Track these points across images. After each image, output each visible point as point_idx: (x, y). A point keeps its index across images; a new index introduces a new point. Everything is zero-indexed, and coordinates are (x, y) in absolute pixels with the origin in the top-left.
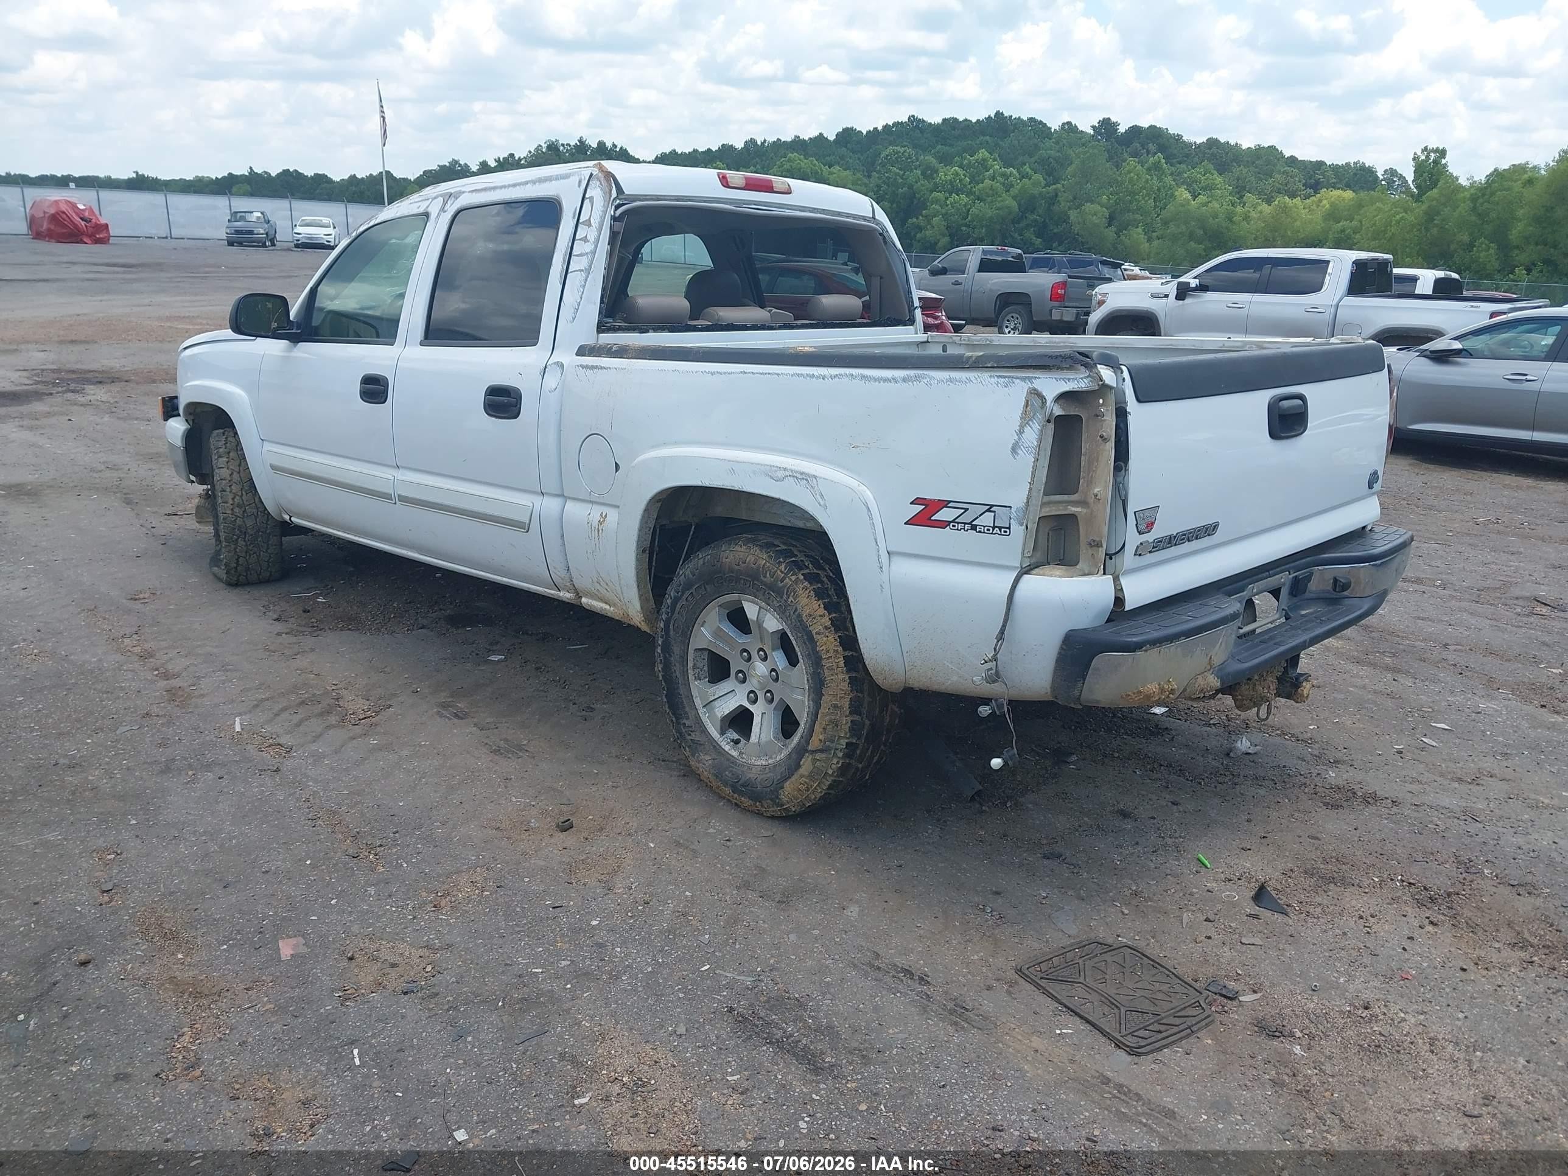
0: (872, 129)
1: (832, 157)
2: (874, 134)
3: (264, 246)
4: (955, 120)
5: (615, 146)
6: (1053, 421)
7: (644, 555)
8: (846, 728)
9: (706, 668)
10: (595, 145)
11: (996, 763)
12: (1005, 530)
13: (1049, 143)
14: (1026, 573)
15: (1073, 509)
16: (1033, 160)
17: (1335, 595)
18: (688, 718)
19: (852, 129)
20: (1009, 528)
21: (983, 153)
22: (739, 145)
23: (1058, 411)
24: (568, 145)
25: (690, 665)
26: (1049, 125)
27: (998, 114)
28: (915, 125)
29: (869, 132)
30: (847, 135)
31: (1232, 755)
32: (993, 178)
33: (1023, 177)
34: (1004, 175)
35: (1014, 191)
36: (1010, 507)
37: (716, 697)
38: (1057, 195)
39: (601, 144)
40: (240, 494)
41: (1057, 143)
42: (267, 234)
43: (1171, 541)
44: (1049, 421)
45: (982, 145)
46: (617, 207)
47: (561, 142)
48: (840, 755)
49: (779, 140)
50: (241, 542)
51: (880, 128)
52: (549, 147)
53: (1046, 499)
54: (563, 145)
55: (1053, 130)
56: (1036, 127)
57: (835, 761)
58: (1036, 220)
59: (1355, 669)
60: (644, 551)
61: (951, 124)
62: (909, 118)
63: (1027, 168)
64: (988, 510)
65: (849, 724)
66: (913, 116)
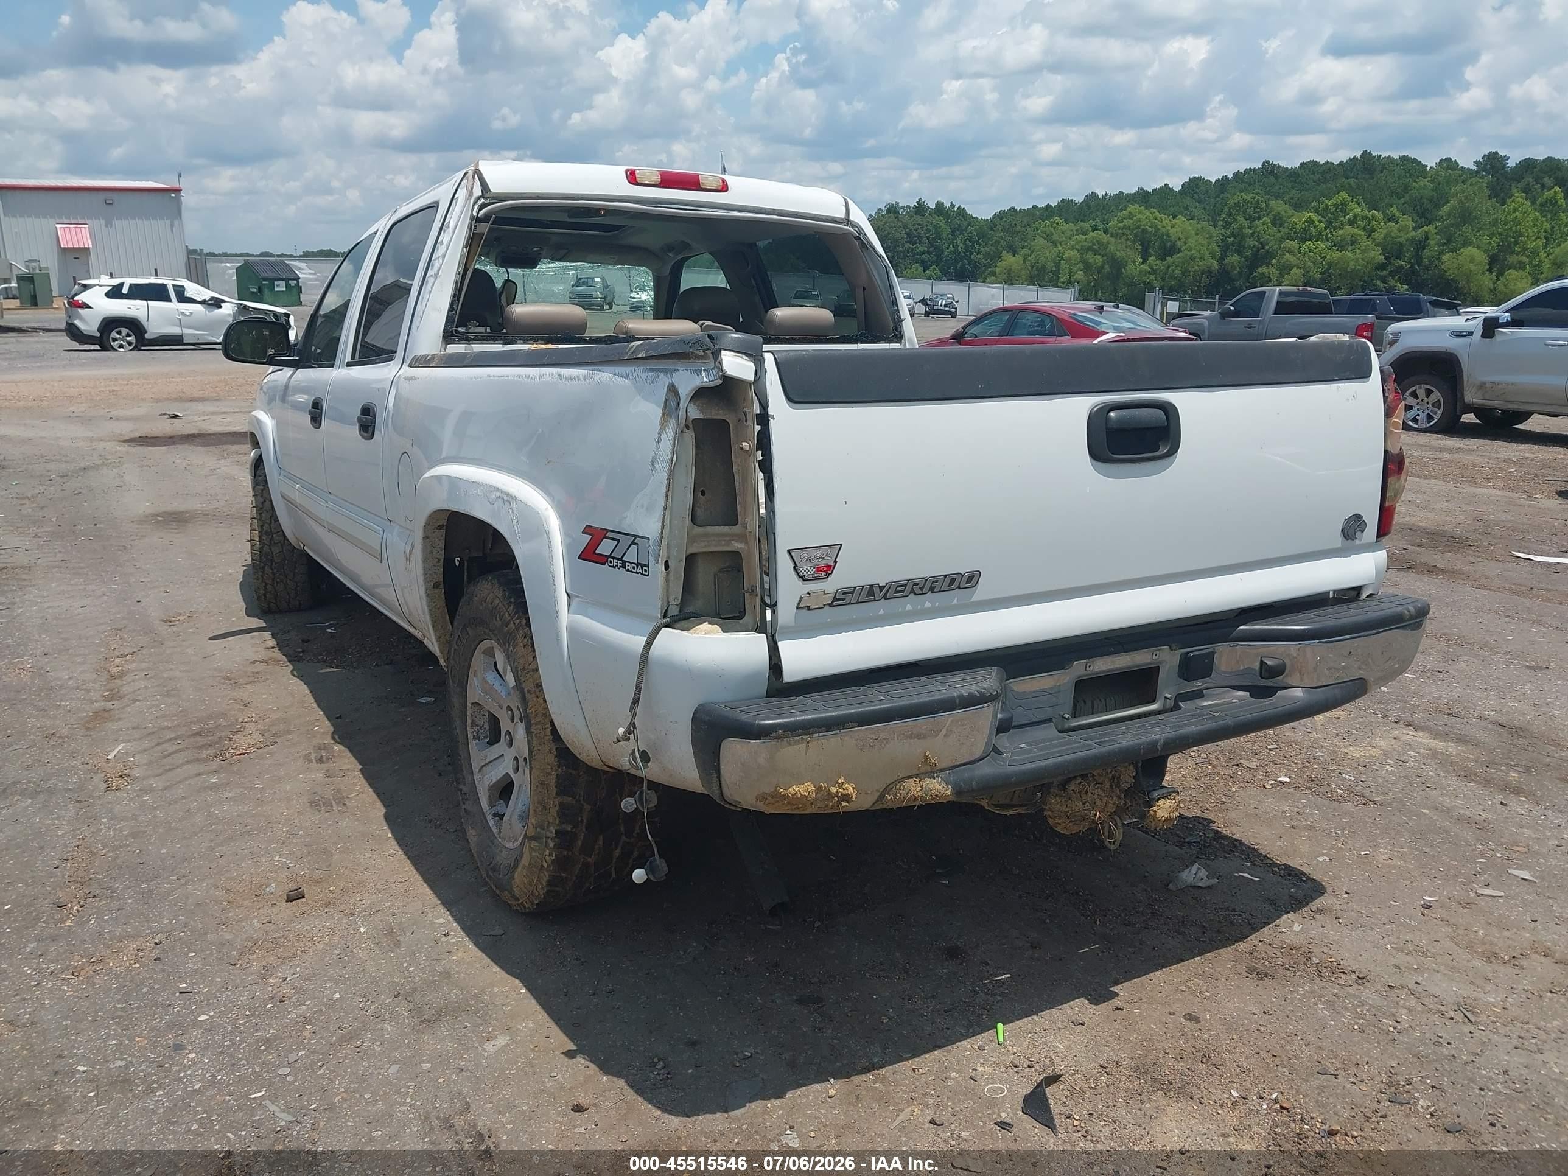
0: (1221, 177)
1: (1176, 208)
2: (1224, 182)
3: (602, 309)
4: (1315, 163)
5: (953, 206)
6: (691, 426)
7: (437, 591)
8: (554, 812)
9: (487, 726)
10: (933, 206)
11: (639, 875)
12: (642, 567)
13: (1423, 182)
14: (668, 626)
15: (736, 545)
16: (1402, 200)
17: (1263, 682)
18: (465, 785)
19: (1200, 178)
20: (648, 566)
21: (1344, 195)
22: (1079, 199)
23: (695, 413)
24: (908, 207)
25: (469, 721)
26: (1424, 163)
27: (1365, 154)
28: (1270, 170)
29: (1217, 181)
30: (1194, 185)
31: (1170, 886)
32: (1352, 223)
33: (1389, 220)
34: (1365, 218)
35: (1378, 236)
36: (648, 538)
37: (488, 761)
38: (1427, 238)
39: (939, 205)
40: (268, 521)
41: (1432, 181)
42: (605, 298)
43: (873, 593)
44: (687, 427)
45: (1343, 188)
46: (481, 208)
47: (901, 205)
48: (552, 845)
49: (1121, 192)
50: (268, 570)
51: (1230, 176)
52: (889, 211)
53: (697, 530)
54: (902, 207)
55: (1428, 168)
56: (1410, 166)
57: (547, 852)
58: (1401, 266)
59: (1454, 783)
60: (436, 586)
61: (1310, 167)
62: (1263, 164)
63: (1394, 210)
64: (633, 543)
65: (557, 808)
66: (1268, 162)
